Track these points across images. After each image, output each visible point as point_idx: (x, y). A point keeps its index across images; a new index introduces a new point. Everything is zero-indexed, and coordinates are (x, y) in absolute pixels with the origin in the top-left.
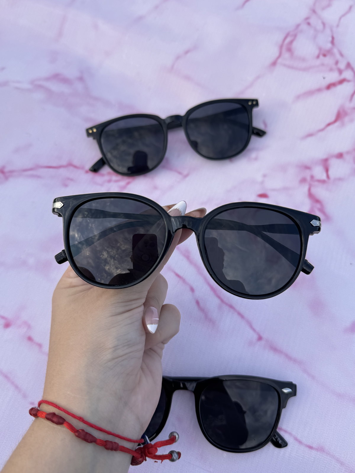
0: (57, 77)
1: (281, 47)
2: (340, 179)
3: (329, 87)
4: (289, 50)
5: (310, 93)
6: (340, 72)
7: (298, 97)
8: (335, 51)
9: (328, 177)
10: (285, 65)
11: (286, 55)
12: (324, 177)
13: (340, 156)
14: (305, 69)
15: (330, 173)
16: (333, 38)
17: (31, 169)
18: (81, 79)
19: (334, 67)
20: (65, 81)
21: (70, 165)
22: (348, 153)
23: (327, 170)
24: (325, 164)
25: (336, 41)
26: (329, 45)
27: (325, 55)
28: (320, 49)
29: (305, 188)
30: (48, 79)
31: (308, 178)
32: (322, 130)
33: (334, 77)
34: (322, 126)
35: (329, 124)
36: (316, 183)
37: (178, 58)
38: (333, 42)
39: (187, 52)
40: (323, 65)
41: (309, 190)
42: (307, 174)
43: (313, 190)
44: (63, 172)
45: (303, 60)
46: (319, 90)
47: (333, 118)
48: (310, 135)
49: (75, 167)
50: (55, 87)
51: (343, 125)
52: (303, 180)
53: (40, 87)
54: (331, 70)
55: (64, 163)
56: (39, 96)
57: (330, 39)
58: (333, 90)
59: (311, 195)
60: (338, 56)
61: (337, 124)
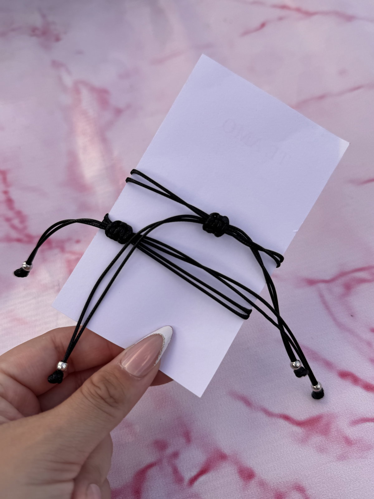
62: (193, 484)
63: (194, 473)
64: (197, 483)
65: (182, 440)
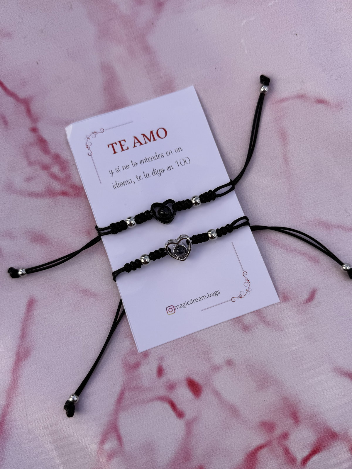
62: (306, 464)
63: (305, 453)
64: (310, 463)
65: (290, 421)
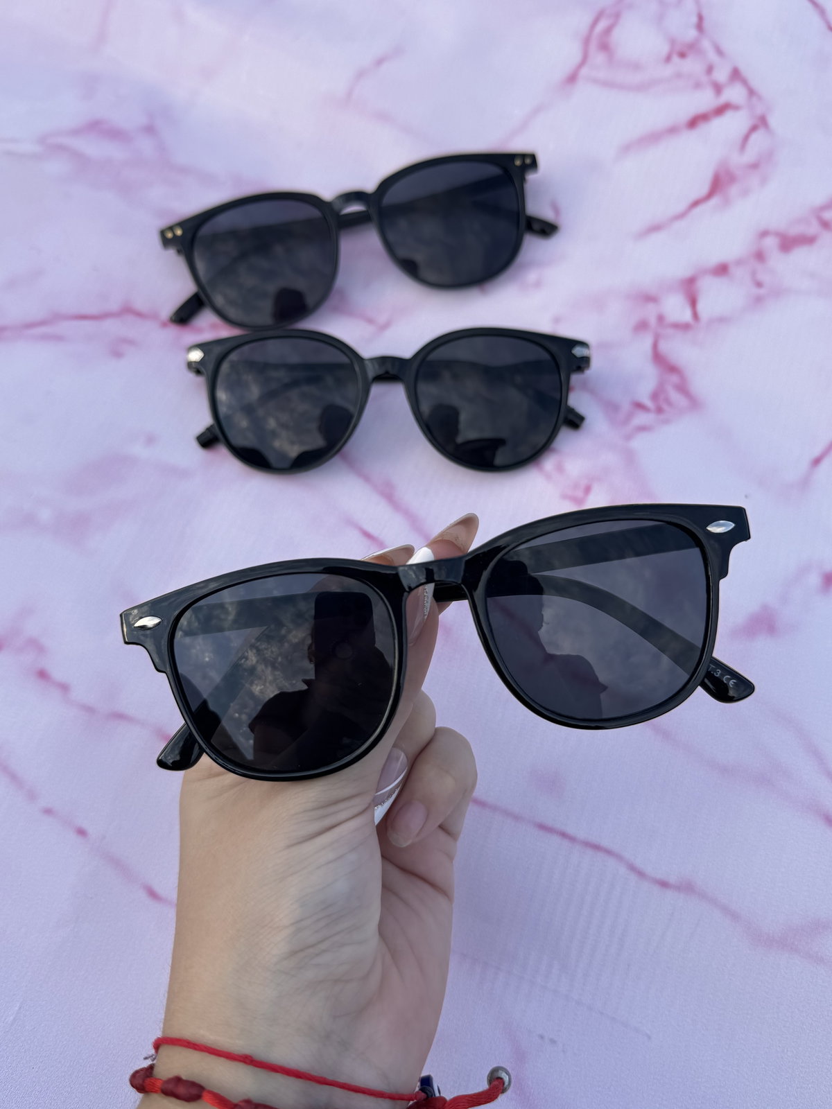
0: (96, 127)
1: (587, 41)
2: (722, 320)
3: (694, 122)
4: (605, 47)
5: (653, 138)
6: (718, 88)
7: (627, 148)
8: (706, 44)
9: (695, 315)
10: (596, 81)
11: (598, 58)
12: (687, 316)
13: (722, 270)
14: (642, 88)
15: (701, 306)
16: (700, 18)
17: (42, 323)
18: (150, 130)
19: (704, 79)
20: (115, 134)
21: (128, 311)
22: (739, 262)
23: (693, 302)
24: (690, 289)
25: (706, 24)
26: (692, 33)
27: (682, 55)
28: (673, 42)
29: (646, 343)
30: (76, 132)
31: (653, 321)
32: (681, 216)
33: (704, 100)
34: (682, 207)
35: (696, 204)
36: (670, 331)
37: (361, 74)
38: (700, 26)
39: (380, 62)
40: (679, 75)
41: (655, 346)
42: (650, 312)
43: (664, 347)
44: (113, 327)
45: (636, 66)
46: (673, 130)
47: (704, 189)
48: (655, 228)
49: (139, 315)
50: (93, 148)
51: (727, 202)
52: (642, 326)
53: (60, 148)
54: (698, 86)
55: (114, 305)
56: (56, 167)
57: (694, 19)
58: (704, 128)
59: (658, 358)
60: (712, 56)
61: (714, 201)
